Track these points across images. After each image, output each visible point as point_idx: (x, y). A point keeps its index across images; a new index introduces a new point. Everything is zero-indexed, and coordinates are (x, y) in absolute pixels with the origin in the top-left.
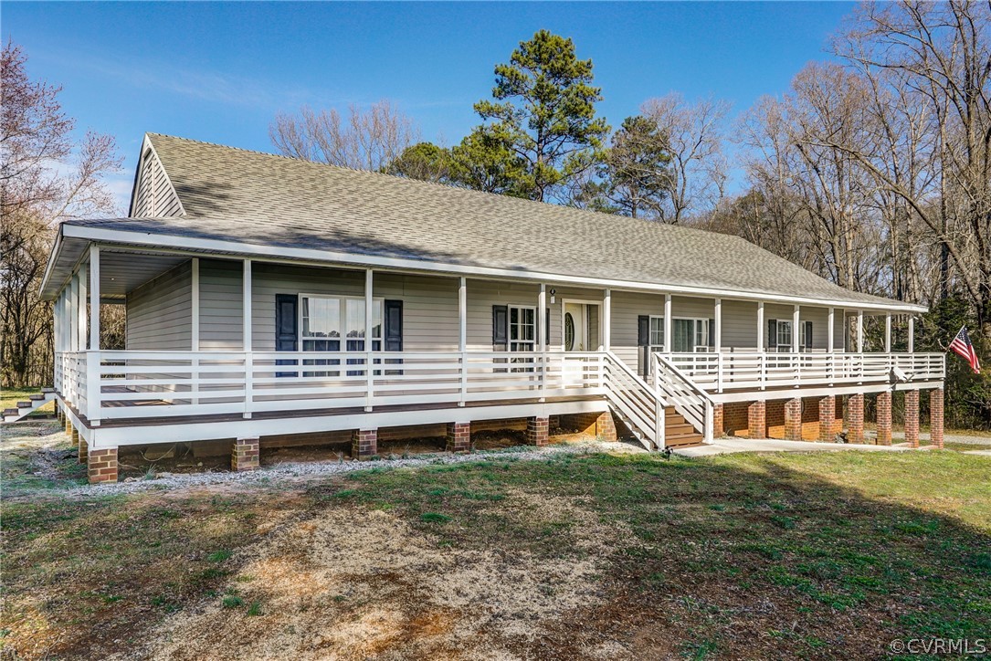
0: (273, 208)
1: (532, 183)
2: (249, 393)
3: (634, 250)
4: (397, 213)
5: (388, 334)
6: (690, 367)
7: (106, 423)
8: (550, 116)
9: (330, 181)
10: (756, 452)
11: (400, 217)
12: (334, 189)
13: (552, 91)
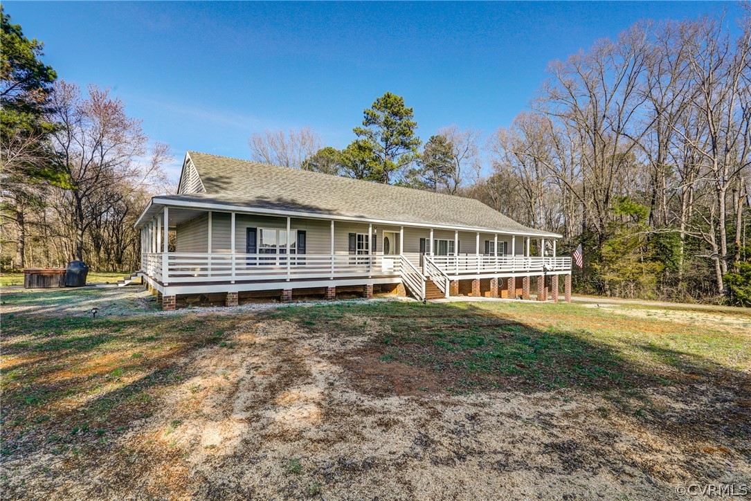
0: (246, 188)
1: (382, 170)
2: (234, 272)
3: (420, 207)
4: (304, 189)
5: (299, 246)
6: (446, 263)
7: (171, 284)
8: (392, 136)
9: (274, 174)
10: (468, 302)
11: (306, 191)
12: (275, 178)
13: (392, 123)
